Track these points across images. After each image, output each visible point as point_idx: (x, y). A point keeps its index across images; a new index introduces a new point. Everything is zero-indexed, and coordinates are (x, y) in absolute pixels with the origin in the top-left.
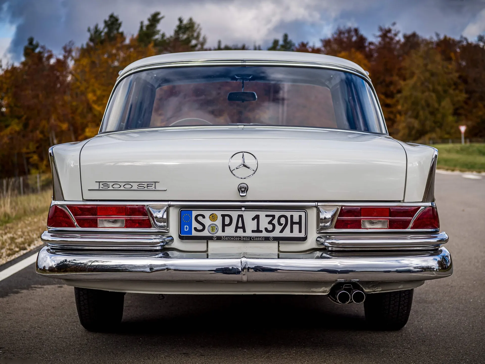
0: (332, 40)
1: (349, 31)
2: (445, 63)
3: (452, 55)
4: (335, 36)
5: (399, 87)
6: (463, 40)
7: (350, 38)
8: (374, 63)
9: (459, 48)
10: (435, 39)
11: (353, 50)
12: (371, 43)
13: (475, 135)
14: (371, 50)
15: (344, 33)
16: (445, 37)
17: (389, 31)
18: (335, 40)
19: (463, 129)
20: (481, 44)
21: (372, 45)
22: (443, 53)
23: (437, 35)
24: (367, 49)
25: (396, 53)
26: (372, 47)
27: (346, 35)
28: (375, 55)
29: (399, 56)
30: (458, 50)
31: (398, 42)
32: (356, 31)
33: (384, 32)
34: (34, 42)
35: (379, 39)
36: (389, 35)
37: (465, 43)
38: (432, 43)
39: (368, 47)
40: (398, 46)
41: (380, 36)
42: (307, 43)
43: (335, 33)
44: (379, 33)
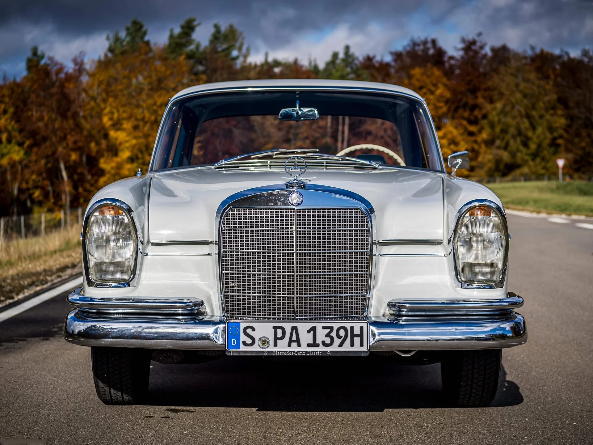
0: (404, 53)
1: (425, 43)
2: (542, 83)
3: (551, 72)
4: (408, 49)
5: (484, 111)
6: (564, 54)
7: (426, 50)
8: (454, 82)
9: (559, 64)
10: (529, 53)
11: (429, 65)
12: (451, 58)
13: (577, 170)
14: (451, 67)
15: (418, 45)
16: (542, 51)
17: (474, 43)
18: (408, 53)
19: (561, 163)
20: (586, 60)
21: (453, 60)
22: (539, 70)
23: (533, 48)
24: (447, 65)
25: (481, 70)
26: (452, 62)
27: (422, 47)
28: (457, 72)
29: (485, 75)
30: (558, 67)
31: (485, 56)
32: (434, 42)
33: (467, 44)
34: (39, 52)
35: (461, 53)
36: (474, 47)
37: (565, 58)
38: (525, 58)
39: (448, 61)
40: (485, 62)
41: (463, 49)
42: (374, 57)
43: (409, 45)
44: (461, 46)
